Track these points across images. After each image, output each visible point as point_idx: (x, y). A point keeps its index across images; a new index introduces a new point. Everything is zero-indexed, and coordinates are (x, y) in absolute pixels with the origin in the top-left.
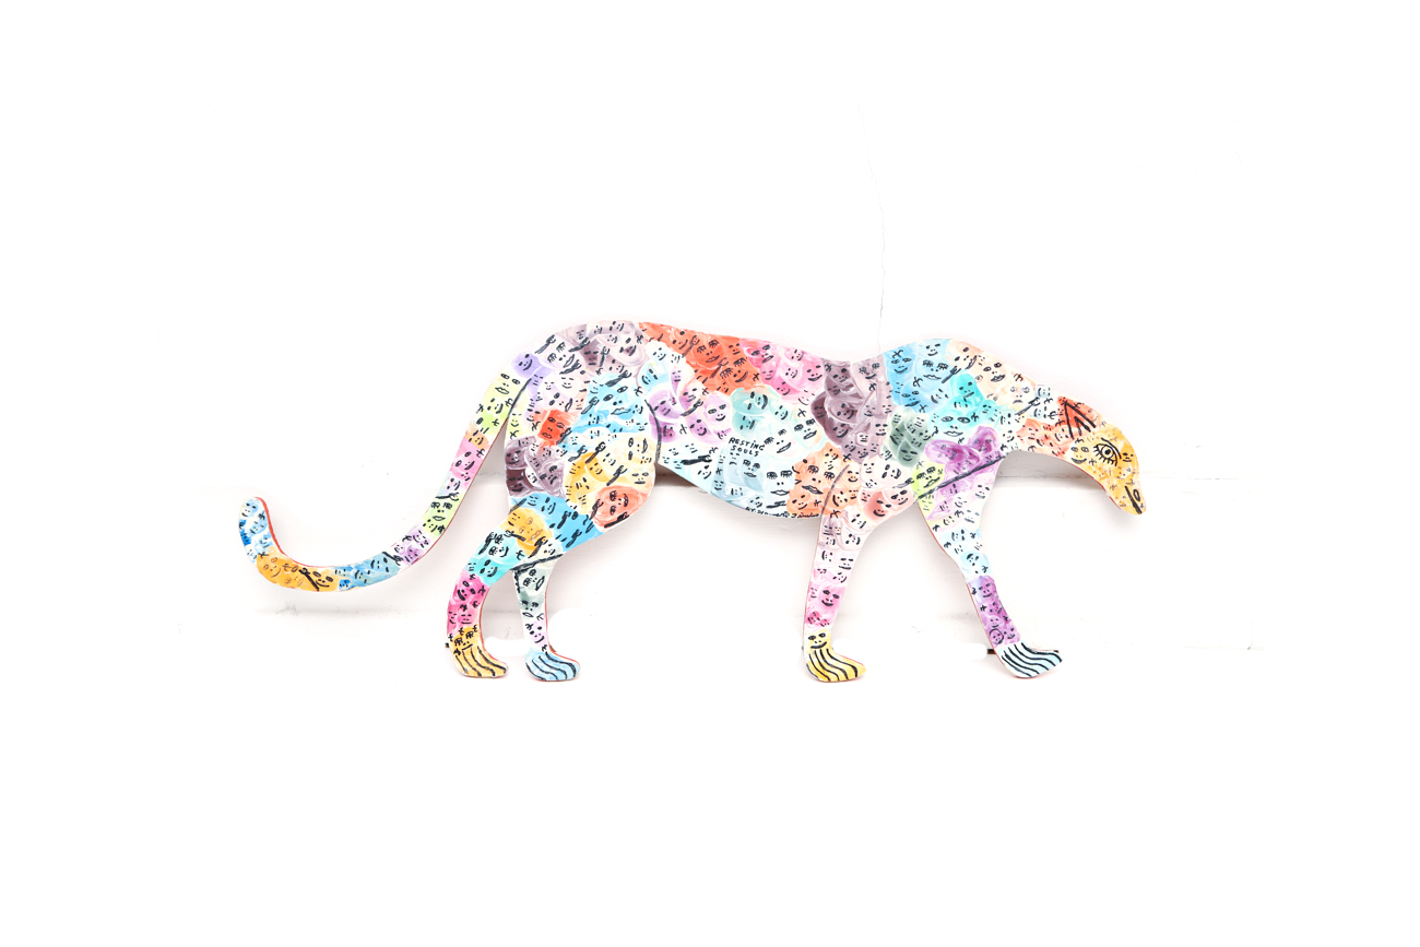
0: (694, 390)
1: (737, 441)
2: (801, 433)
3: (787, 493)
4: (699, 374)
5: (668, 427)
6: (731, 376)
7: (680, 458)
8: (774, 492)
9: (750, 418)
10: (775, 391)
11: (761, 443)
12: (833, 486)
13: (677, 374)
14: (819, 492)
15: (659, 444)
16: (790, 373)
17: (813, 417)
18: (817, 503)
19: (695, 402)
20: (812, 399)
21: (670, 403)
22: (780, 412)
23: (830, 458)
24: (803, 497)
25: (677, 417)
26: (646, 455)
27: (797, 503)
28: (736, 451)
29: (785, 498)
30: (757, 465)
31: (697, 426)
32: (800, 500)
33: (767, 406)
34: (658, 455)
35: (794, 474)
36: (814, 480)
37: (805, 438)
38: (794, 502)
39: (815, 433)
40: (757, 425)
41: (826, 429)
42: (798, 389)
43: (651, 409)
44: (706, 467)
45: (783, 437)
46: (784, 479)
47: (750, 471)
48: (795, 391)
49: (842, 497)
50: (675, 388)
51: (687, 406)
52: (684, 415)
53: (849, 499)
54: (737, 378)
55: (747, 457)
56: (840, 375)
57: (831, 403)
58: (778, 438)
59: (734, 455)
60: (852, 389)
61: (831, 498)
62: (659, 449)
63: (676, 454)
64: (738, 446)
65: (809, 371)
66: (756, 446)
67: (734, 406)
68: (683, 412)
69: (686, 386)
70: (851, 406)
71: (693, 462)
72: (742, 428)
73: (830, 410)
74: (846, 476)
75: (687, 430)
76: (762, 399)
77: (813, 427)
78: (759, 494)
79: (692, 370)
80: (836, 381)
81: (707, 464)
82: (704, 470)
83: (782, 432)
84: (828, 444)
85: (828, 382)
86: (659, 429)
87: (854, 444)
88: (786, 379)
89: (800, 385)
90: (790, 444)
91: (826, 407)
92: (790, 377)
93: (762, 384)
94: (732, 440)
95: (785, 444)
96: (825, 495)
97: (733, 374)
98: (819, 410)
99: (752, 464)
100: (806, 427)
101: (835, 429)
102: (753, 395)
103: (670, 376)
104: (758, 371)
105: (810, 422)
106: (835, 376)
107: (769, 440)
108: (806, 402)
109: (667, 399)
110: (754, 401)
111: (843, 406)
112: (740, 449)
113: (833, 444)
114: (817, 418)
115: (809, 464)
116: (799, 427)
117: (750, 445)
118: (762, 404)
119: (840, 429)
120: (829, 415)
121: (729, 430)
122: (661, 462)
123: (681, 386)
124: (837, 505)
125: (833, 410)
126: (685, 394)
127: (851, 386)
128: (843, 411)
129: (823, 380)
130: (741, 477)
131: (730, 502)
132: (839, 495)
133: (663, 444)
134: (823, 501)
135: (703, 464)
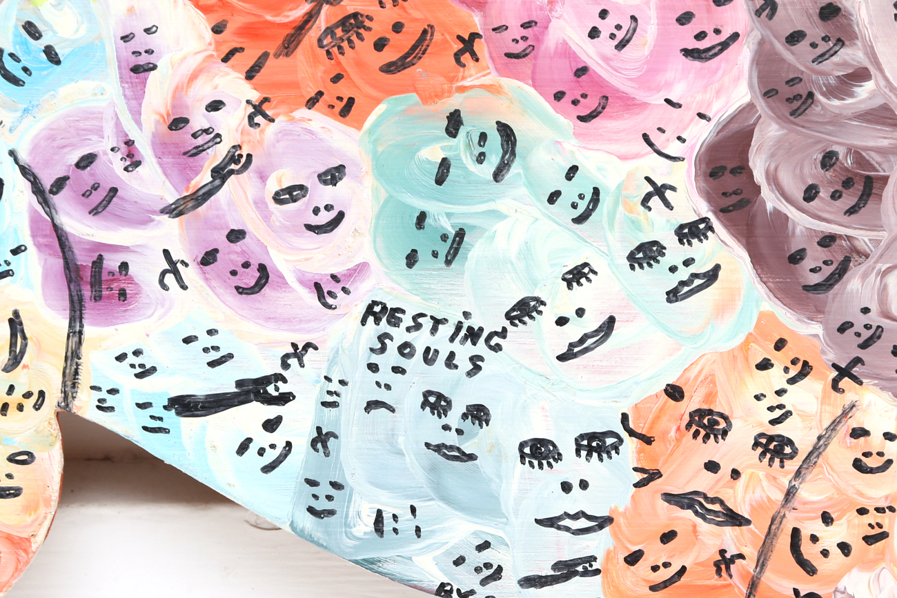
0: (215, 106)
1: (394, 316)
2: (658, 279)
3: (603, 522)
4: (230, 39)
5: (112, 262)
6: (365, 47)
7: (161, 388)
8: (550, 522)
9: (443, 219)
10: (546, 106)
11: (490, 320)
12: (790, 494)
13: (142, 41)
14: (734, 519)
15: (76, 333)
16: (606, 27)
17: (705, 210)
18: (724, 562)
19: (217, 154)
20: (700, 134)
21: (117, 163)
22: (570, 191)
23: (776, 377)
24: (668, 537)
25: (143, 220)
26: (23, 379)
27: (643, 565)
28: (392, 356)
29: (598, 544)
30: (478, 414)
31: (230, 255)
32: (655, 553)
33: (516, 168)
34: (71, 378)
35: (630, 444)
36: (712, 467)
37: (673, 295)
38: (633, 559)
39: (712, 276)
40: (475, 250)
41: (757, 260)
42: (641, 96)
43: (37, 189)
44: (271, 425)
45: (582, 294)
46: (591, 468)
47: (451, 439)
48: (630, 104)
49: (830, 537)
50: (136, 97)
51: (187, 173)
52: (175, 210)
53: (857, 545)
54: (389, 55)
55: (439, 378)
56: (815, 30)
57: (779, 150)
58: (560, 300)
59: (385, 375)
60: (864, 92)
61: (784, 541)
62: (73, 356)
63: (145, 373)
64: (399, 335)
65: (685, 19)
66: (473, 335)
67: (381, 169)
68: (171, 197)
69: (178, 93)
70: (860, 160)
71: (216, 403)
72: (412, 259)
73: (773, 179)
74: (841, 452)
75: (190, 274)
76: (495, 139)
77: (705, 253)
78: (488, 530)
79: (202, 24)
80: (798, 59)
81: (272, 411)
82: (262, 438)
83: (576, 276)
84: (765, 320)
85: (764, 61)
86: (72, 272)
87: (874, 318)
88: (591, 53)
89: (651, 71)
90: (611, 320)
91: (758, 166)
92: (605, 44)
93: (492, 78)
94: (375, 311)
95: (592, 322)
96: (758, 529)
97: (370, 38)
98: (729, 182)
99: (458, 409)
100: (675, 252)
101: (797, 257)
102: (454, 123)
103: (111, 49)
104: (477, 21)
105: (691, 232)
106: (794, 38)
107: (524, 310)
108: (674, 149)
109: (103, 145)
110: (460, 149)
111: (829, 160)
112: (405, 349)
113: (789, 320)
114: (722, 211)
115: (692, 402)
116: (646, 254)
117: (446, 330)
118: (493, 160)
119: (816, 255)
120: (770, 200)
121: (360, 270)
122: (85, 406)
123: (158, 89)
124: (809, 569)
125: (786, 178)
126: (178, 123)
127: (861, 75)
128: (827, 181)
129: (742, 56)
130: (416, 462)
131: (369, 564)
132: (818, 527)
133: (89, 331)
134: (751, 552)
135: (257, 412)
